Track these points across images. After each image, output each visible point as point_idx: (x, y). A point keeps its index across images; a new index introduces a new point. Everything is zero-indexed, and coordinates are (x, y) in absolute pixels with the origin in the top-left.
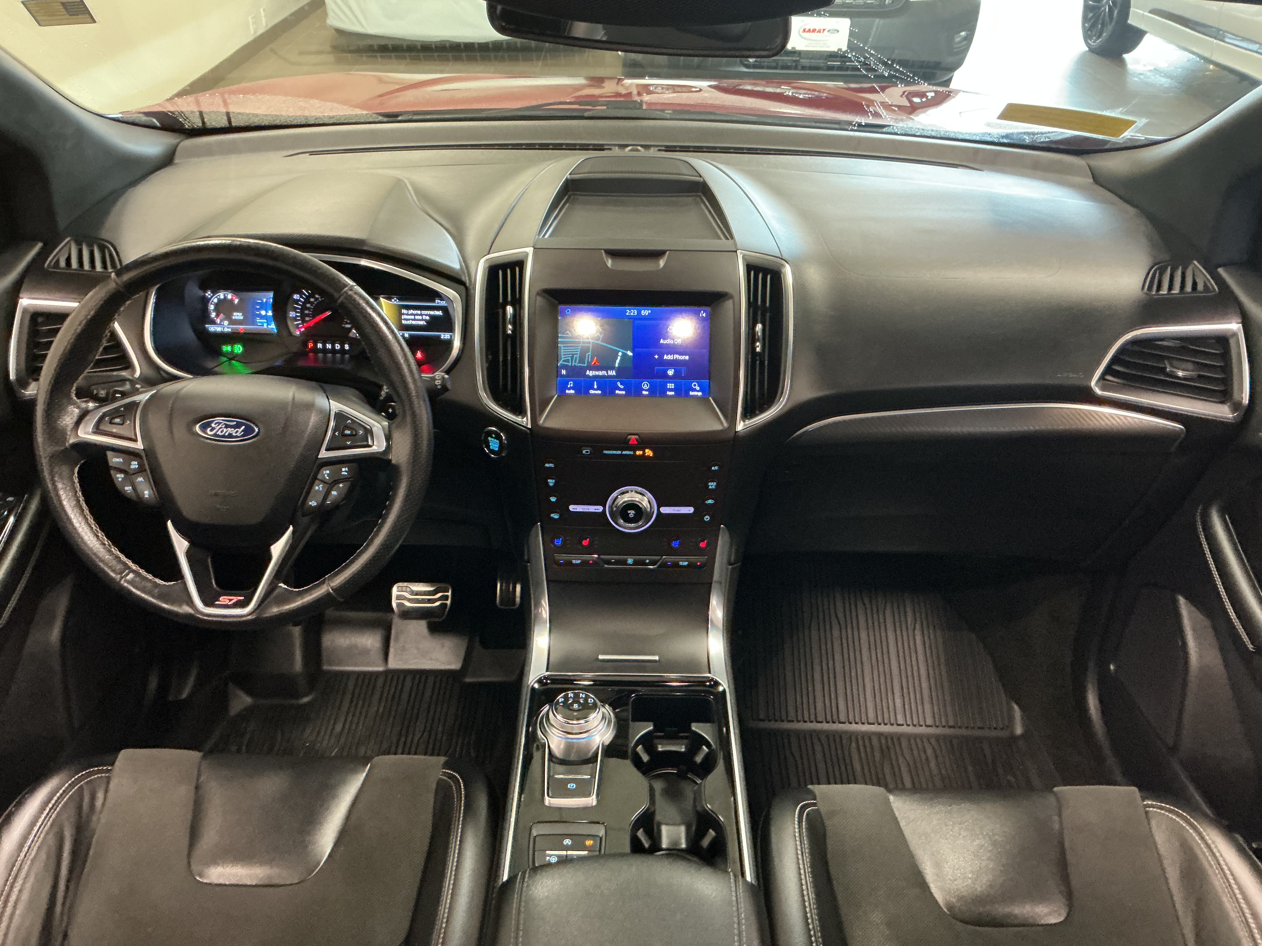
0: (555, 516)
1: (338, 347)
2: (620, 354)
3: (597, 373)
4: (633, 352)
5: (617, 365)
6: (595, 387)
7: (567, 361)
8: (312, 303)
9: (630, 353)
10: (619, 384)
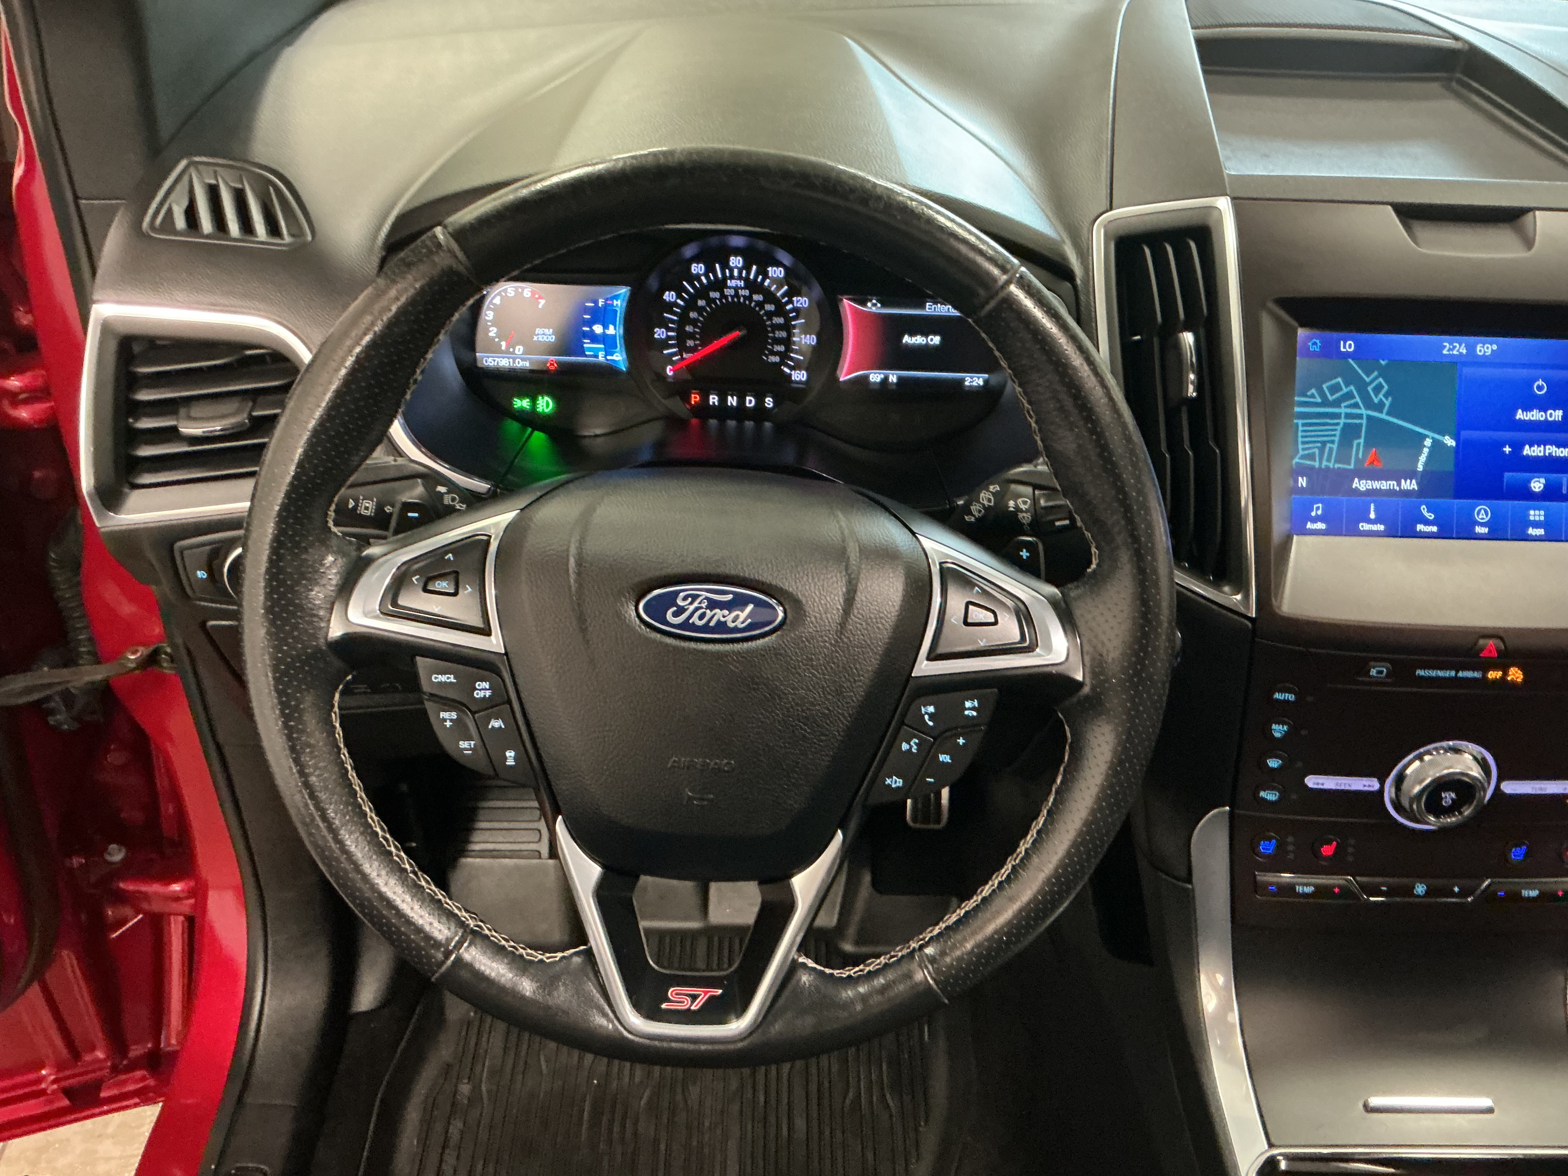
0: (1270, 796)
1: (750, 402)
2: (1428, 442)
3: (1377, 485)
4: (1457, 439)
5: (1420, 468)
6: (1372, 516)
7: (1311, 457)
8: (700, 310)
9: (1450, 442)
10: (1424, 509)
